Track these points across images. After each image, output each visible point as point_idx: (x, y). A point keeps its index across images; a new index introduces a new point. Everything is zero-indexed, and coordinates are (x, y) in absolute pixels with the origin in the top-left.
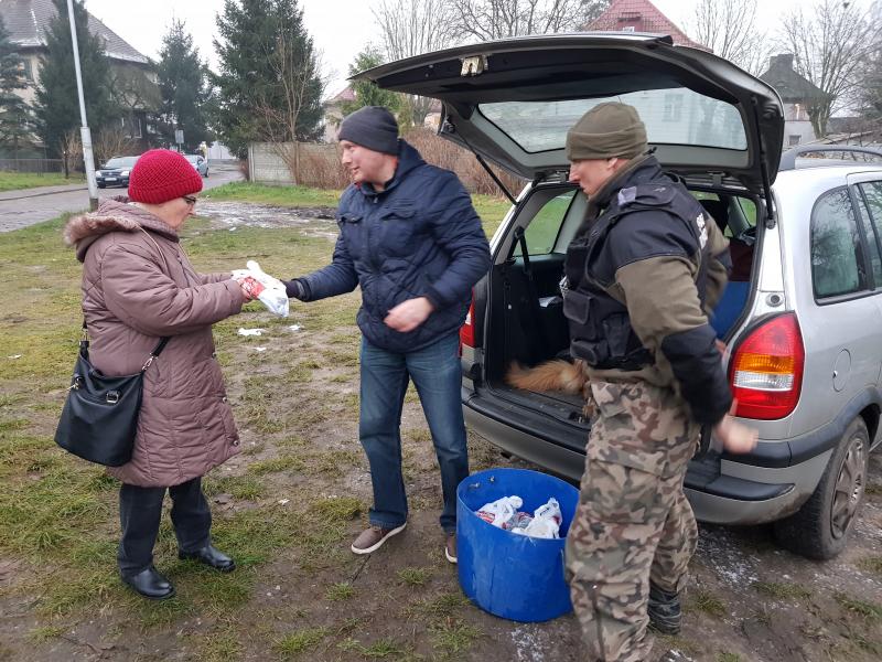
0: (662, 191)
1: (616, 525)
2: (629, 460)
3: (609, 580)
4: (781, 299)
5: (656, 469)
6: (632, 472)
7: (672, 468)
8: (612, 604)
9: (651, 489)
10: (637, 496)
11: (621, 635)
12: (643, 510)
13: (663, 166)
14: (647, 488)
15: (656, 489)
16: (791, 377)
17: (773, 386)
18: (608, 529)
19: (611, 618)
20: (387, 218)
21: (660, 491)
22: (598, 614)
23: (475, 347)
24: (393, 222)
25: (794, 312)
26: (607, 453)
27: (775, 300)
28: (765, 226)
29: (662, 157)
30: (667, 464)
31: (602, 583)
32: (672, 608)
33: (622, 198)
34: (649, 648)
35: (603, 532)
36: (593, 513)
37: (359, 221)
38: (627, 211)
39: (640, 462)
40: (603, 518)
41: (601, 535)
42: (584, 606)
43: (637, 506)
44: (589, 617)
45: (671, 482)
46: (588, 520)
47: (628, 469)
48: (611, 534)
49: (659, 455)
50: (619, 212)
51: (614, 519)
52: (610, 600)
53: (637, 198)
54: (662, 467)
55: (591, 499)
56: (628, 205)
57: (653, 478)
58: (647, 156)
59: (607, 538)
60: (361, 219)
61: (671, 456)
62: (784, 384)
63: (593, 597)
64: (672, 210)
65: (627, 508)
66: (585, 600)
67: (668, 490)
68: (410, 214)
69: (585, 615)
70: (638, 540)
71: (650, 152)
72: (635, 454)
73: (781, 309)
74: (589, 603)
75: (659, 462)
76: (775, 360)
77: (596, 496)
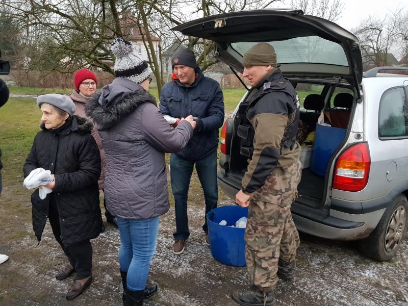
0: (281, 83)
1: (263, 227)
2: (265, 199)
3: (261, 250)
4: (362, 136)
5: (278, 203)
6: (267, 204)
7: (285, 202)
8: (262, 260)
9: (276, 211)
10: (270, 214)
11: (263, 275)
12: (274, 220)
13: (283, 73)
14: (274, 211)
15: (279, 211)
16: (363, 172)
17: (355, 176)
18: (260, 228)
19: (260, 267)
20: (195, 100)
21: (281, 212)
22: (255, 264)
23: (226, 154)
24: (198, 101)
25: (367, 142)
26: (256, 196)
27: (359, 136)
28: (357, 102)
29: (283, 69)
30: (282, 200)
31: (258, 251)
32: (288, 270)
33: (265, 87)
34: (275, 283)
35: (258, 230)
36: (253, 222)
37: (180, 101)
38: (266, 92)
39: (269, 200)
40: (257, 224)
41: (257, 231)
42: (250, 260)
43: (270, 218)
44: (252, 265)
45: (285, 208)
46: (251, 225)
47: (265, 203)
48: (261, 231)
49: (279, 196)
50: (263, 92)
51: (261, 224)
52: (260, 259)
53: (271, 87)
54: (280, 201)
55: (252, 216)
56: (267, 90)
57: (277, 206)
58: (277, 69)
59: (259, 232)
60: (181, 100)
61: (284, 197)
62: (361, 175)
63: (254, 257)
64: (285, 91)
65: (266, 219)
66: (251, 257)
67: (285, 212)
68: (206, 98)
69: (250, 263)
70: (272, 233)
71: (278, 67)
72: (268, 196)
73: (361, 140)
74: (252, 259)
75: (278, 199)
76: (357, 164)
77: (254, 215)
